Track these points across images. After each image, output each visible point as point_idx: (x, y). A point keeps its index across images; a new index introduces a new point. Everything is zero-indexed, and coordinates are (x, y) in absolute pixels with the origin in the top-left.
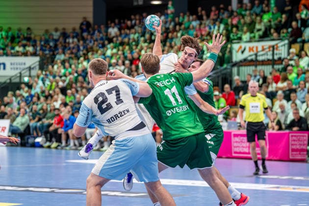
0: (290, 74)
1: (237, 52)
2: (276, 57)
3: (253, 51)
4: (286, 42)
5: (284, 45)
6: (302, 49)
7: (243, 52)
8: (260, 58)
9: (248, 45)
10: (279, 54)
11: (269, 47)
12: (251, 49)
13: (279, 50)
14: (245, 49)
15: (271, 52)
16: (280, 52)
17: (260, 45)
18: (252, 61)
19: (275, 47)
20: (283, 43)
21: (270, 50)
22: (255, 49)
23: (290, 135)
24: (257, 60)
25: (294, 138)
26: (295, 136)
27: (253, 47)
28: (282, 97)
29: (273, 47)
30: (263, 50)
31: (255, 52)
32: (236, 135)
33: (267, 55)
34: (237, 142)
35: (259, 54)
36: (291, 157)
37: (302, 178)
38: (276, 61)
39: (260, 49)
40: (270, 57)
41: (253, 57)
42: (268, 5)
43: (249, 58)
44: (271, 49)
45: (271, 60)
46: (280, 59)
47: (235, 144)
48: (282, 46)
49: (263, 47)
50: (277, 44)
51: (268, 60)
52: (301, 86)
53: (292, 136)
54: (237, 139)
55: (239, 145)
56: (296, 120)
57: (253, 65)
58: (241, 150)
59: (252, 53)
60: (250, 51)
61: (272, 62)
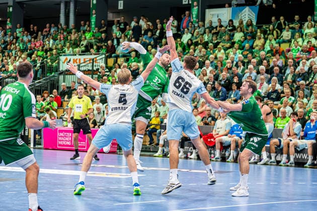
1: (64, 63)
2: (95, 68)
3: (77, 63)
4: (104, 56)
6: (116, 62)
8: (82, 69)
9: (72, 58)
10: (98, 66)
11: (90, 60)
12: (75, 61)
13: (98, 63)
14: (70, 61)
15: (91, 64)
17: (82, 58)
19: (95, 60)
20: (101, 57)
22: (78, 61)
27: (77, 59)
28: (99, 101)
29: (93, 59)
30: (84, 62)
31: (78, 64)
32: (61, 131)
33: (88, 66)
34: (61, 136)
35: (81, 65)
37: (113, 166)
38: (94, 71)
39: (82, 61)
40: (91, 69)
42: (89, 26)
44: (91, 62)
46: (98, 70)
47: (60, 138)
49: (84, 59)
50: (96, 58)
51: (89, 70)
54: (62, 134)
55: (63, 139)
58: (64, 143)
60: (74, 63)
61: (92, 72)
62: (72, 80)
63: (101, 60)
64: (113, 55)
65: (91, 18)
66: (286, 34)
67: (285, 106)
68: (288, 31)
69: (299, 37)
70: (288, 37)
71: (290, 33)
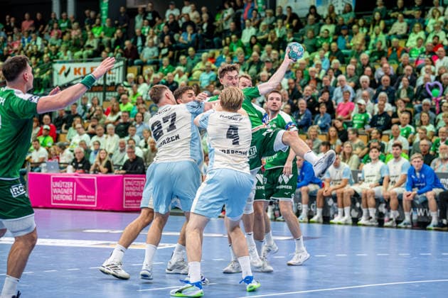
0: (125, 104)
2: (108, 82)
3: (80, 74)
4: (121, 63)
5: (119, 67)
6: (140, 72)
7: (66, 75)
9: (73, 66)
10: (112, 78)
12: (77, 71)
13: (112, 74)
16: (114, 76)
17: (88, 66)
20: (118, 64)
22: (82, 71)
23: (125, 178)
25: (130, 183)
26: (130, 180)
27: (80, 69)
31: (82, 74)
32: (56, 180)
34: (57, 188)
36: (124, 207)
38: (108, 86)
39: (88, 71)
40: (102, 83)
45: (102, 86)
46: (113, 84)
47: (55, 191)
48: (116, 68)
49: (92, 68)
51: (99, 85)
52: (137, 119)
53: (126, 180)
54: (57, 184)
55: (59, 191)
56: (131, 160)
58: (62, 197)
59: (78, 76)
60: (75, 74)
61: (105, 88)
63: (118, 69)
64: (136, 62)
65: (101, 4)
66: (399, 27)
67: (396, 137)
68: (402, 21)
69: (420, 30)
70: (402, 30)
71: (404, 25)
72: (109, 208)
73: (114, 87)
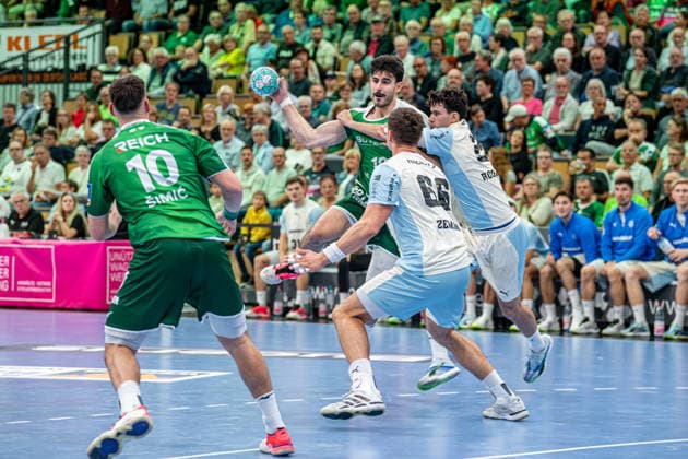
2: (73, 65)
3: (19, 48)
4: (98, 28)
5: (94, 35)
8: (35, 66)
9: (6, 34)
10: (81, 57)
11: (57, 40)
12: (13, 43)
13: (81, 48)
15: (62, 52)
16: (84, 52)
17: (34, 34)
18: (15, 71)
19: (72, 40)
20: (90, 31)
21: (58, 48)
22: (22, 43)
23: (109, 248)
24: (27, 70)
25: (118, 256)
26: (119, 251)
27: (18, 39)
29: (67, 39)
30: (42, 46)
31: (23, 51)
33: (53, 58)
35: (33, 55)
38: (72, 71)
39: (34, 43)
40: (61, 65)
41: (19, 62)
43: (9, 65)
44: (62, 44)
45: (61, 71)
46: (82, 68)
48: (88, 37)
49: (42, 38)
50: (75, 33)
51: (55, 70)
53: (111, 251)
57: (18, 82)
59: (15, 53)
60: (10, 49)
61: (65, 76)
62: (7, 100)
63: (91, 39)
64: (126, 24)
67: (629, 165)
72: (80, 304)
73: (85, 73)
